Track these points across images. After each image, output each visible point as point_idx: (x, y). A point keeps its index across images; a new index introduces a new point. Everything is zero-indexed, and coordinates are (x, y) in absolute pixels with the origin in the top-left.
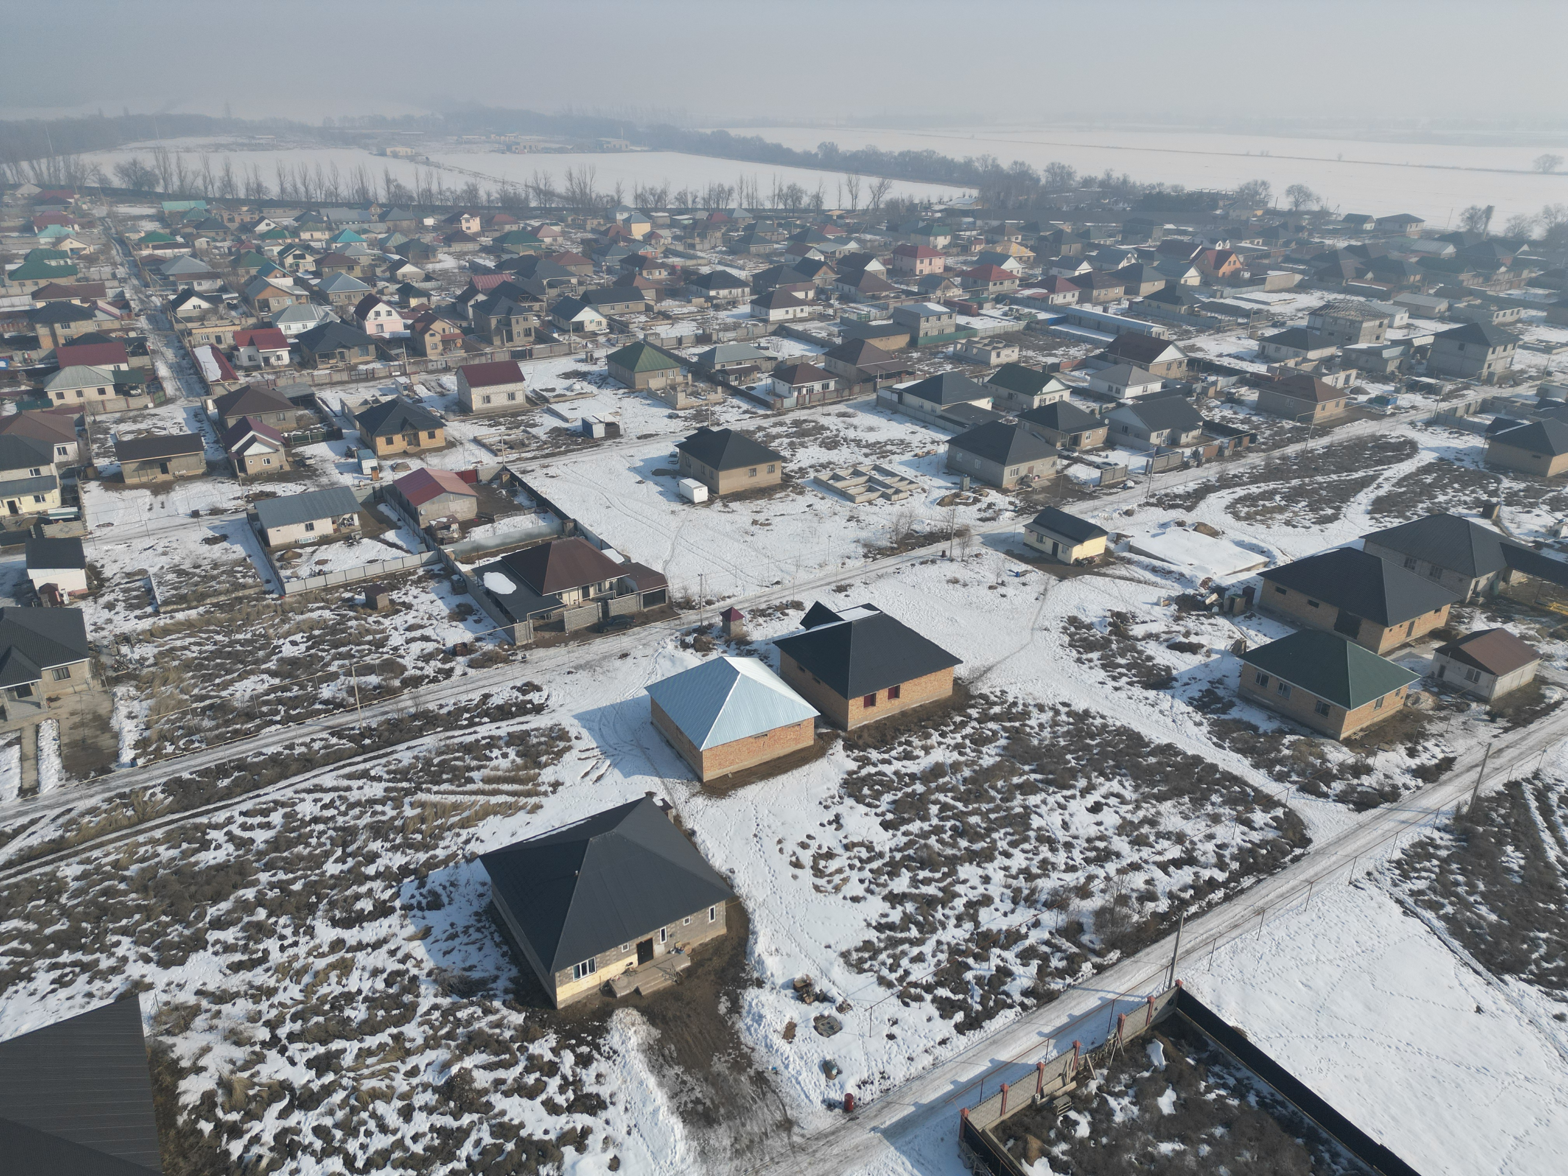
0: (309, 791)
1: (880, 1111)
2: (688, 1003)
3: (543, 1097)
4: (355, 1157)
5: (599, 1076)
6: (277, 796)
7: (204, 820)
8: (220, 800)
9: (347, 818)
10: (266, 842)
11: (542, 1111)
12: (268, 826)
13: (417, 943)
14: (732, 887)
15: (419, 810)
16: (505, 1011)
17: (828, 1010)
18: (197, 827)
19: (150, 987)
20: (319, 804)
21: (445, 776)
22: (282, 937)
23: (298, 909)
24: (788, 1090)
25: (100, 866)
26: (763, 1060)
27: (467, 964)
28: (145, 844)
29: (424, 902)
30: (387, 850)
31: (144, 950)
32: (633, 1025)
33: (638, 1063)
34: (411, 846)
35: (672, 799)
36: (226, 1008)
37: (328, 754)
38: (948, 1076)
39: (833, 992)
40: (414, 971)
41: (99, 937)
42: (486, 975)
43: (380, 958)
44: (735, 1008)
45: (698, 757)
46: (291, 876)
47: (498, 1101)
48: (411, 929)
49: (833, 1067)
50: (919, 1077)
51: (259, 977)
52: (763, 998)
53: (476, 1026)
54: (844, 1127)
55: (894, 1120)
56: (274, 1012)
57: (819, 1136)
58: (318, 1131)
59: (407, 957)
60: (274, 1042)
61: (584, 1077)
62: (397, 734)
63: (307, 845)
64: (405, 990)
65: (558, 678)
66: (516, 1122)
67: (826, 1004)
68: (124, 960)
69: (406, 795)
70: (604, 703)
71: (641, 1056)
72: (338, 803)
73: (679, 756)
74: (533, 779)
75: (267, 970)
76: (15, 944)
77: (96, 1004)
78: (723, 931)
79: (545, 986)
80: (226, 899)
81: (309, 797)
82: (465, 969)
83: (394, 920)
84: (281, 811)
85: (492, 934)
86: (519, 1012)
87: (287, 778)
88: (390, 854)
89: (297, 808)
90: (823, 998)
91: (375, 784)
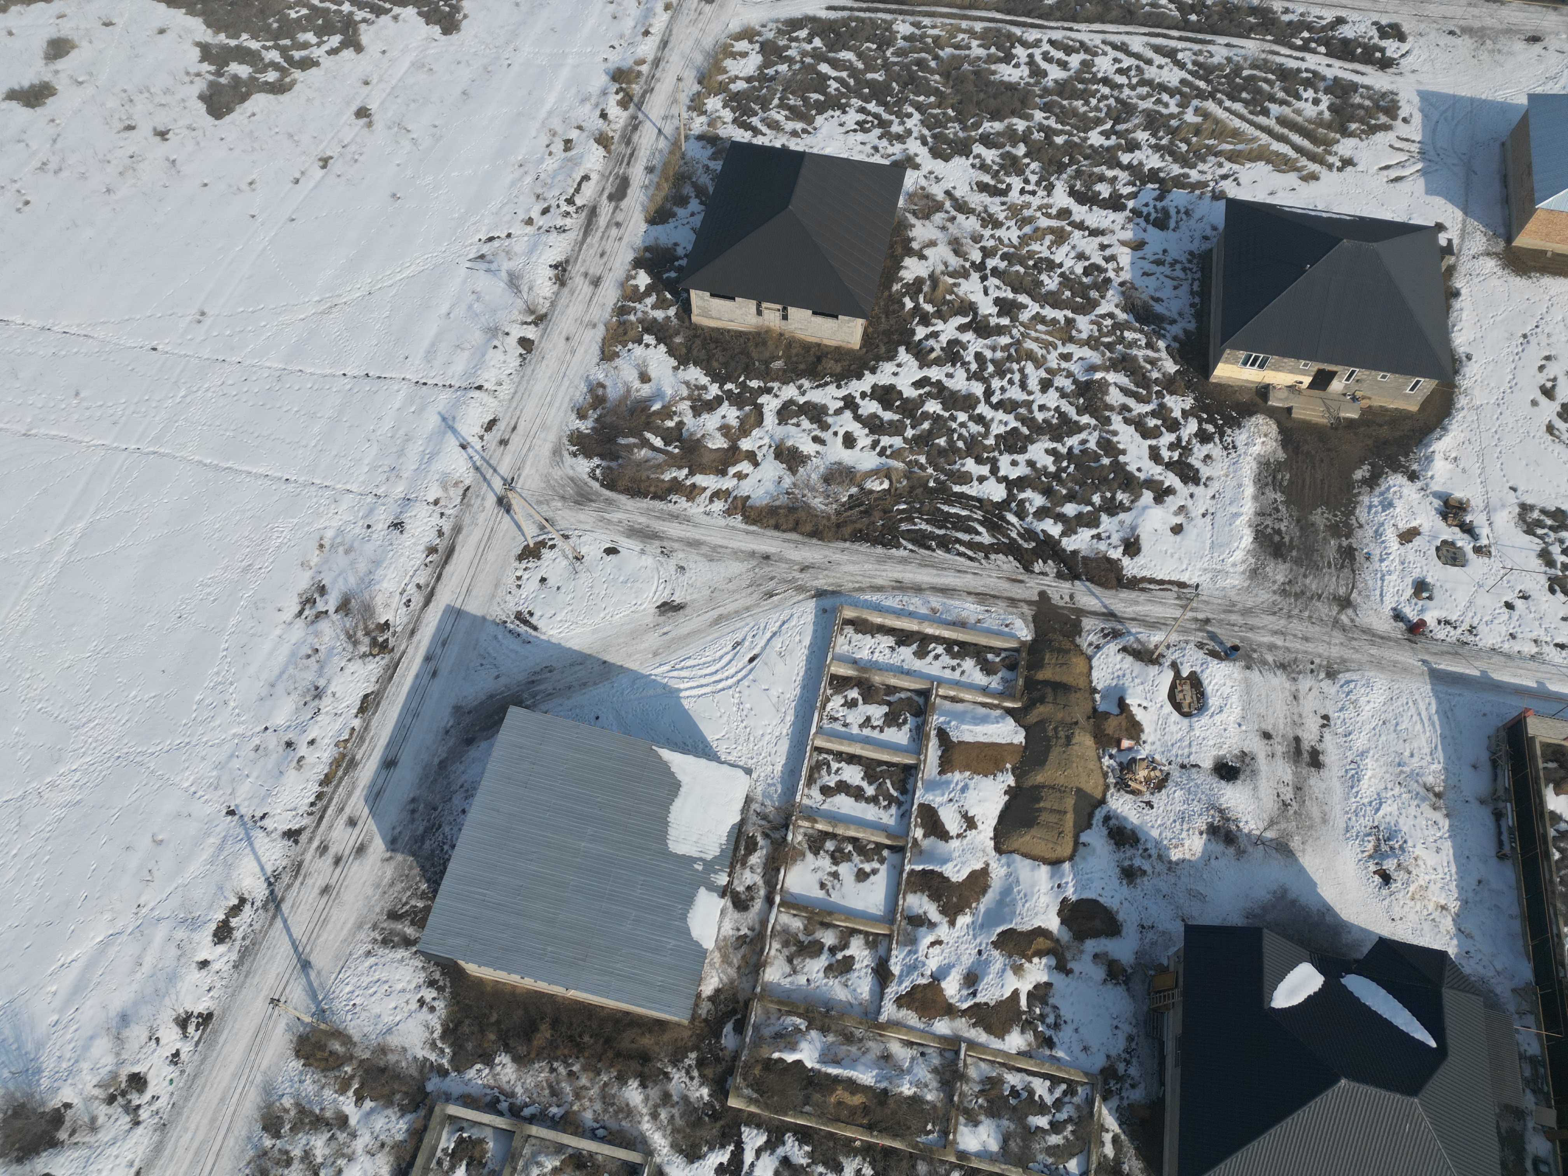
0: (1115, 47)
1: (1443, 653)
2: (1329, 450)
3: (1153, 442)
4: (993, 393)
5: (1208, 457)
6: (1085, 37)
7: (1017, 31)
8: (1040, 17)
9: (1133, 93)
10: (1056, 81)
11: (1146, 453)
12: (1063, 65)
13: (1127, 250)
14: (1456, 372)
15: (1199, 119)
16: (1164, 354)
17: (1463, 542)
18: (1010, 36)
19: (917, 167)
20: (1117, 66)
21: (1244, 95)
22: (1027, 181)
23: (1050, 162)
24: (1367, 578)
25: (924, 36)
26: (1363, 539)
27: (1158, 295)
28: (964, 31)
29: (1153, 216)
30: (1150, 146)
31: (926, 132)
32: (1266, 435)
33: (1248, 469)
34: (1172, 153)
35: (1461, 245)
36: (961, 218)
37: (1150, 14)
38: (1539, 675)
39: (1484, 531)
40: (1111, 274)
41: (900, 102)
42: (1167, 313)
43: (1090, 246)
44: (1372, 482)
45: (1528, 212)
46: (1059, 127)
47: (1117, 422)
48: (1128, 235)
49: (1427, 590)
50: (1508, 656)
51: (994, 205)
52: (1405, 491)
53: (1135, 352)
54: (1397, 641)
55: (1450, 669)
56: (991, 243)
57: (1367, 631)
58: (979, 356)
59: (1111, 258)
60: (980, 267)
61: (1195, 450)
62: (1226, 22)
63: (1087, 103)
64: (1095, 286)
65: (1433, 35)
66: (1121, 446)
67: (1466, 536)
68: (909, 132)
69: (1197, 97)
70: (1465, 91)
71: (1254, 465)
72: (1133, 73)
73: (1506, 201)
74: (1328, 143)
75: (1003, 204)
76: (844, 74)
77: (877, 159)
78: (1414, 408)
79: (1211, 353)
80: (1001, 121)
81: (1112, 53)
82: (1152, 298)
83: (1120, 217)
84: (1082, 56)
85: (1194, 280)
86: (1176, 363)
87: (1103, 22)
88: (1150, 151)
89: (1097, 60)
90: (1468, 530)
91: (1176, 69)
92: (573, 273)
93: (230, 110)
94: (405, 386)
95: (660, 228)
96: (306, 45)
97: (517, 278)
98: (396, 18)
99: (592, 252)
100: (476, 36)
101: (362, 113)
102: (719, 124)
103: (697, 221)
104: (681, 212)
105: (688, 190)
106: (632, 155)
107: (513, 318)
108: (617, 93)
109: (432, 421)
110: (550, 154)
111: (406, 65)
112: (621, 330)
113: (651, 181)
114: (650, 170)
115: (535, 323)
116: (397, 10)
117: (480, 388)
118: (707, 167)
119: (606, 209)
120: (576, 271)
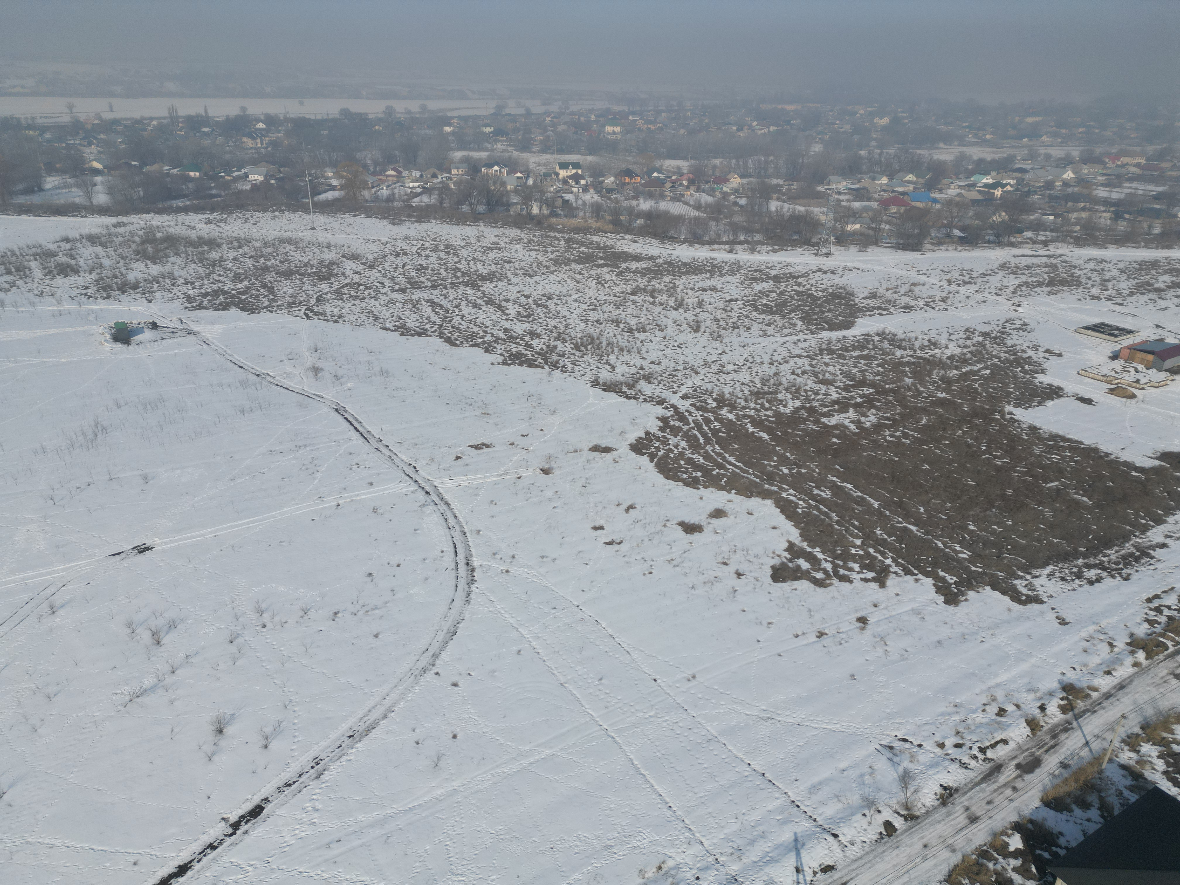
92: (957, 801)
93: (784, 581)
94: (784, 798)
95: (1052, 813)
96: (851, 570)
97: (910, 778)
98: (917, 580)
99: (981, 795)
100: (967, 614)
101: (862, 620)
102: (1148, 767)
103: (1092, 828)
104: (1078, 812)
105: (1093, 798)
106: (1053, 747)
107: (891, 803)
108: (1062, 699)
109: (786, 836)
110: (984, 711)
111: (909, 608)
112: (975, 869)
113: (1061, 774)
114: (1064, 765)
115: (906, 818)
116: (920, 576)
117: (835, 836)
118: (1120, 793)
119: (1009, 773)
120: (960, 802)
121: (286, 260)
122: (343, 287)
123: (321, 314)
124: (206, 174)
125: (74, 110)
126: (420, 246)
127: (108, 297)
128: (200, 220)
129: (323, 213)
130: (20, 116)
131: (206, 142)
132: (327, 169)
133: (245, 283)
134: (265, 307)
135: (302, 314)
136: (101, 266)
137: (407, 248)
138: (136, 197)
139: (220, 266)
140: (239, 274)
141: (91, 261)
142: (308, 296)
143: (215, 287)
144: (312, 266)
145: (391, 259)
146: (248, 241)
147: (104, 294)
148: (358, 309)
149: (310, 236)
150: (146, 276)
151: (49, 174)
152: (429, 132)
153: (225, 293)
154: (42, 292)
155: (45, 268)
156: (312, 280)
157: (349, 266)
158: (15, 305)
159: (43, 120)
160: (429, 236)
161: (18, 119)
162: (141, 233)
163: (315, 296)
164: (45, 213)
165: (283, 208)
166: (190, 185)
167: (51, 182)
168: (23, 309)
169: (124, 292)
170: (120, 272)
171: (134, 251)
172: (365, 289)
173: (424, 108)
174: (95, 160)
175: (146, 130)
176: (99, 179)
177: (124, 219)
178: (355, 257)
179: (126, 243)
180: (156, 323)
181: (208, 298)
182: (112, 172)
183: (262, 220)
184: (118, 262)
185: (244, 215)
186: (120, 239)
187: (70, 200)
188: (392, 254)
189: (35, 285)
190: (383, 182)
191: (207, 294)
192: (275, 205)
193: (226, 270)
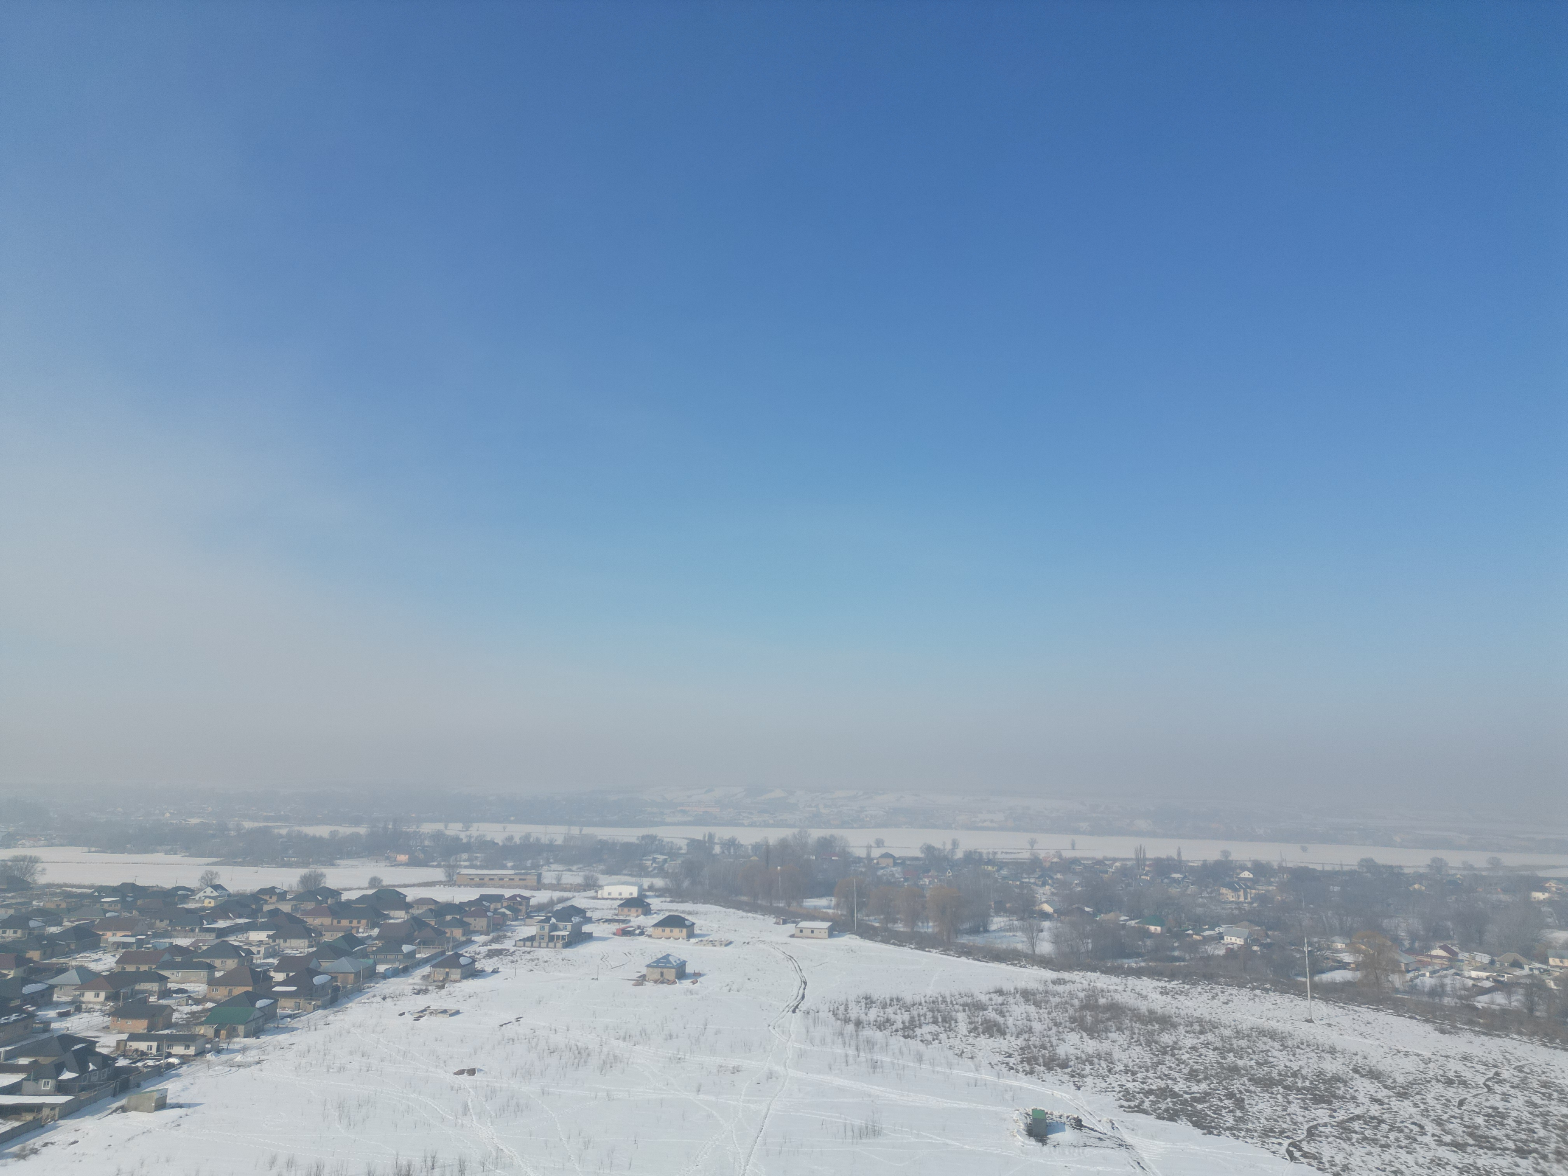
121: (1266, 1062)
122: (1351, 1120)
123: (1314, 1157)
124: (1169, 930)
125: (1036, 847)
126: (1491, 1075)
127: (1031, 1072)
128: (1155, 988)
129: (1326, 1000)
130: (983, 851)
131: (1174, 891)
132: (1336, 938)
133: (1204, 1086)
134: (1228, 1129)
135: (1283, 1150)
136: (1030, 1030)
137: (1467, 1074)
138: (1083, 950)
139: (1173, 1055)
140: (1196, 1071)
141: (1020, 1022)
142: (1295, 1123)
143: (1162, 1084)
144: (1304, 1078)
145: (1438, 1088)
146: (1214, 1026)
147: (1028, 1068)
148: (1378, 1163)
149: (1304, 1031)
150: (1079, 1052)
151: (997, 913)
152: (1503, 897)
153: (1174, 1095)
154: (963, 1052)
155: (970, 1023)
156: (1303, 1100)
157: (1364, 1087)
158: (932, 1063)
159: (1004, 856)
160: (1509, 1061)
161: (981, 854)
162: (1082, 995)
163: (1306, 1126)
164: (985, 957)
165: (1268, 986)
166: (1149, 942)
167: (998, 922)
168: (938, 1069)
169: (1050, 1069)
170: (1050, 1042)
171: (1070, 1018)
172: (1390, 1130)
173: (1495, 864)
174: (1046, 902)
175: (1106, 872)
176: (1046, 924)
177: (1066, 975)
178: (1374, 1075)
179: (1062, 1006)
180: (1080, 1121)
181: (1152, 1098)
182: (1062, 918)
183: (1235, 999)
184: (1050, 1029)
185: (1212, 988)
186: (1057, 1000)
187: (1012, 946)
188: (1438, 1081)
189: (958, 1041)
190: (1425, 965)
191: (1150, 1092)
192: (1256, 980)
193: (1180, 1062)
